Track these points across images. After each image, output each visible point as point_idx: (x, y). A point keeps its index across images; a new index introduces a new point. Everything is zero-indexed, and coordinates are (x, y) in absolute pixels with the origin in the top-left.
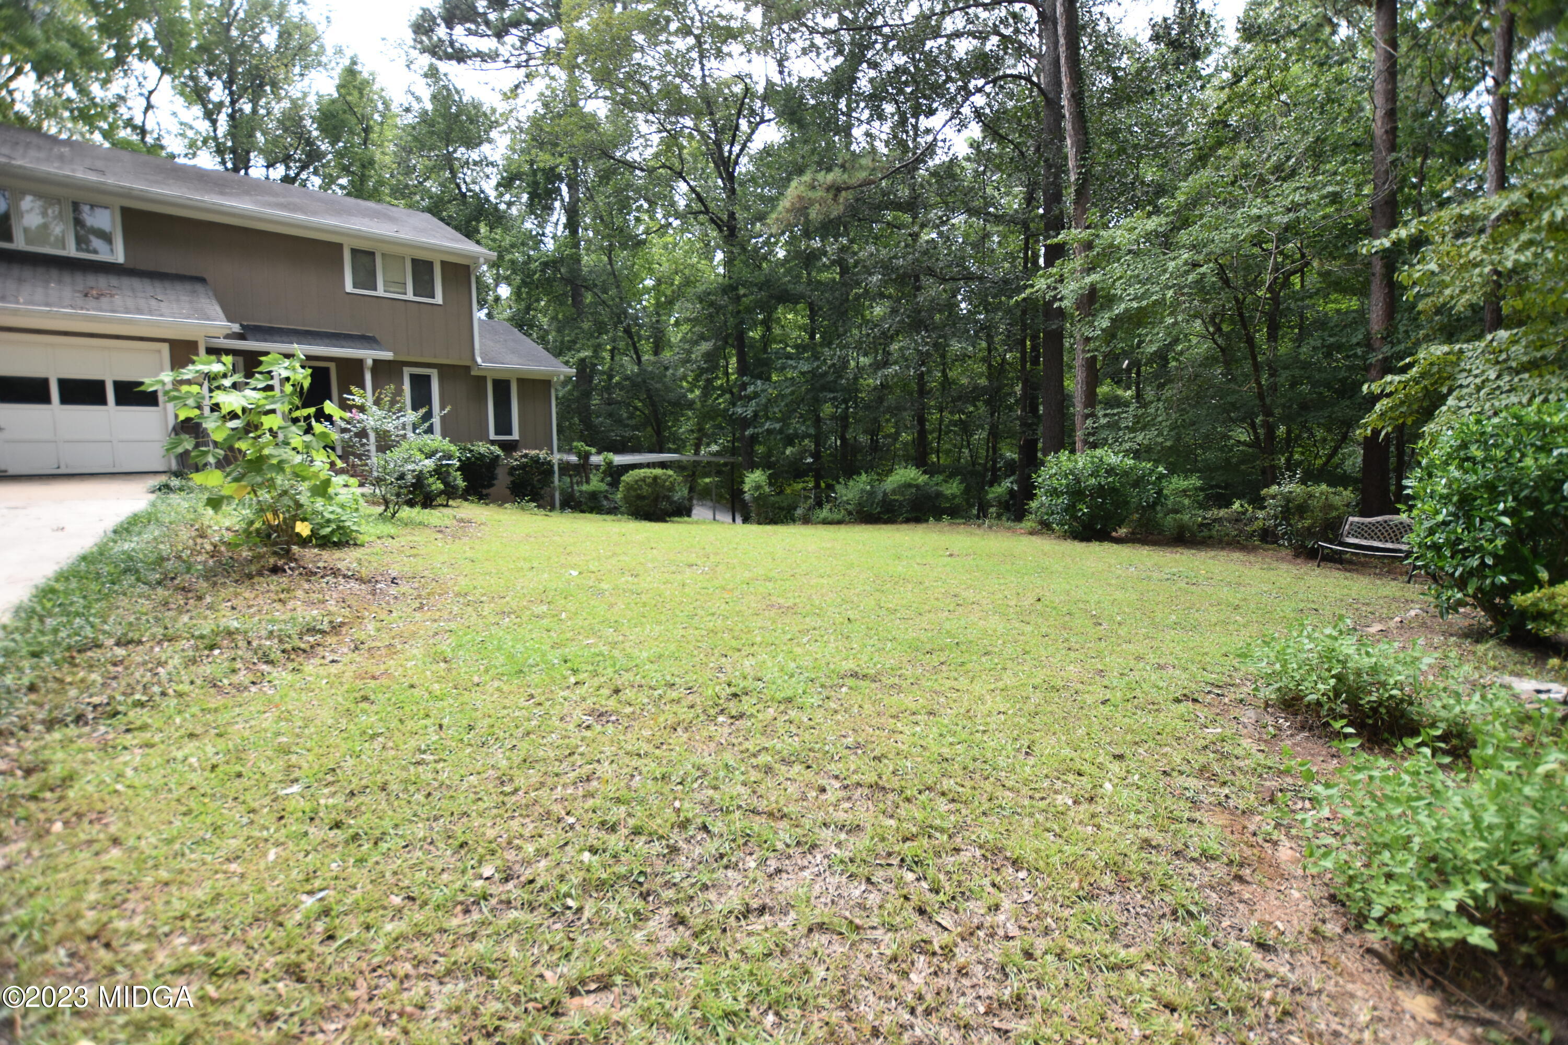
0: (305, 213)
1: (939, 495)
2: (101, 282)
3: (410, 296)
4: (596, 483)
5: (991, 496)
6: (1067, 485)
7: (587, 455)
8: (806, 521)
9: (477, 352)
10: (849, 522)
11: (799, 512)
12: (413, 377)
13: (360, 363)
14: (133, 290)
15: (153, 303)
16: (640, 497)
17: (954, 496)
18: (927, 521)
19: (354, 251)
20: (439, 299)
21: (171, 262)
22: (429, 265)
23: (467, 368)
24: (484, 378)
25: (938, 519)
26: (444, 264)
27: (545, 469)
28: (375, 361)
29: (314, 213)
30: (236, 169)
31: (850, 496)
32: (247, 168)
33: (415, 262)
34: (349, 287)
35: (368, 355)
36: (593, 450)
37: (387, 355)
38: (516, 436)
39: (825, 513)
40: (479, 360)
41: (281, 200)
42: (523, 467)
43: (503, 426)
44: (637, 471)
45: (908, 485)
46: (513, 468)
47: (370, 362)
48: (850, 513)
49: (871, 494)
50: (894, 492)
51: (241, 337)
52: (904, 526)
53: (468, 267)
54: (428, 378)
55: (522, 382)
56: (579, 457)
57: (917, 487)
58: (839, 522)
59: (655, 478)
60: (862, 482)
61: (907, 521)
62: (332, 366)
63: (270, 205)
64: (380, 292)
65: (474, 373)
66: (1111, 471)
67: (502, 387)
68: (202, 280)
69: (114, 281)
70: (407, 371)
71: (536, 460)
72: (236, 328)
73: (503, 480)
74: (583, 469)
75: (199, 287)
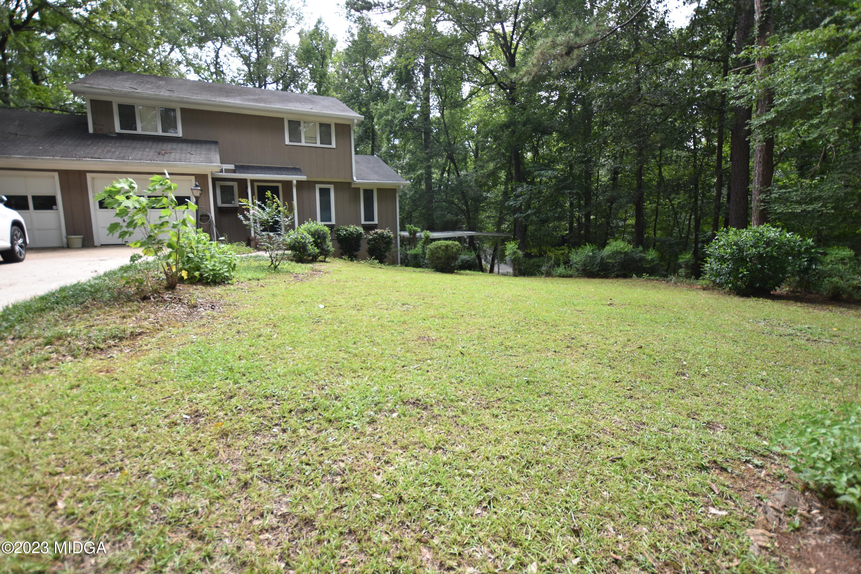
0: (265, 103)
1: (642, 259)
2: (169, 146)
3: (318, 145)
4: (418, 250)
5: (680, 261)
6: (732, 254)
7: (415, 232)
8: (549, 274)
9: (354, 174)
10: (578, 277)
11: (544, 269)
12: (321, 190)
13: (290, 182)
14: (182, 150)
15: (188, 156)
16: (438, 258)
17: (652, 260)
18: (631, 277)
19: (290, 122)
20: (334, 145)
21: (202, 134)
22: (328, 126)
23: (350, 184)
24: (359, 189)
25: (639, 275)
26: (336, 124)
27: (386, 241)
28: (297, 181)
29: (270, 103)
30: (260, 86)
31: (578, 259)
32: (265, 85)
33: (321, 125)
34: (287, 142)
35: (294, 178)
36: (419, 230)
37: (303, 178)
38: (376, 222)
39: (561, 270)
40: (355, 179)
41: (257, 97)
42: (374, 239)
43: (369, 216)
44: (437, 242)
45: (617, 253)
46: (370, 240)
47: (295, 182)
48: (578, 270)
49: (593, 257)
50: (609, 257)
51: (234, 171)
52: (615, 280)
53: (349, 125)
54: (328, 190)
55: (380, 190)
56: (410, 233)
57: (626, 253)
58: (570, 276)
59: (447, 246)
60: (587, 250)
61: (617, 277)
62: (280, 185)
63: (249, 100)
64: (303, 143)
65: (353, 186)
66: (769, 242)
67: (368, 193)
68: (216, 143)
69: (175, 146)
70: (318, 186)
71: (382, 236)
72: (232, 167)
73: (364, 247)
74: (412, 241)
75: (213, 147)
